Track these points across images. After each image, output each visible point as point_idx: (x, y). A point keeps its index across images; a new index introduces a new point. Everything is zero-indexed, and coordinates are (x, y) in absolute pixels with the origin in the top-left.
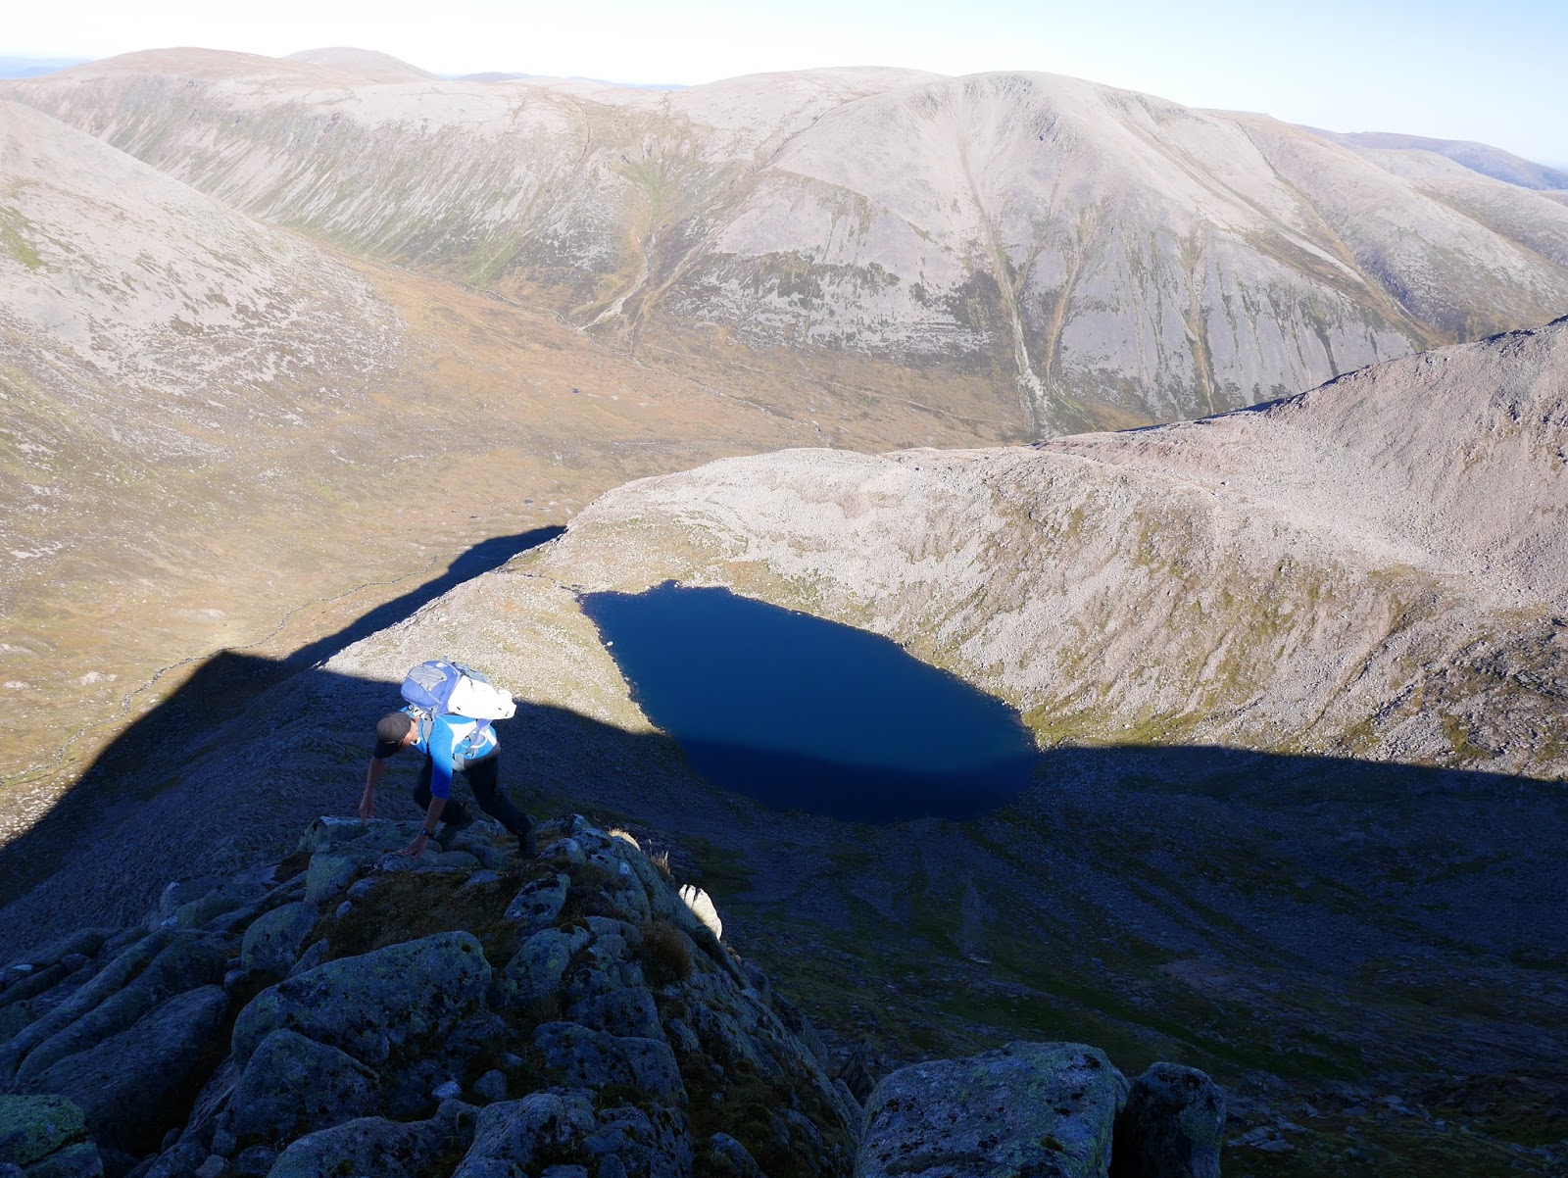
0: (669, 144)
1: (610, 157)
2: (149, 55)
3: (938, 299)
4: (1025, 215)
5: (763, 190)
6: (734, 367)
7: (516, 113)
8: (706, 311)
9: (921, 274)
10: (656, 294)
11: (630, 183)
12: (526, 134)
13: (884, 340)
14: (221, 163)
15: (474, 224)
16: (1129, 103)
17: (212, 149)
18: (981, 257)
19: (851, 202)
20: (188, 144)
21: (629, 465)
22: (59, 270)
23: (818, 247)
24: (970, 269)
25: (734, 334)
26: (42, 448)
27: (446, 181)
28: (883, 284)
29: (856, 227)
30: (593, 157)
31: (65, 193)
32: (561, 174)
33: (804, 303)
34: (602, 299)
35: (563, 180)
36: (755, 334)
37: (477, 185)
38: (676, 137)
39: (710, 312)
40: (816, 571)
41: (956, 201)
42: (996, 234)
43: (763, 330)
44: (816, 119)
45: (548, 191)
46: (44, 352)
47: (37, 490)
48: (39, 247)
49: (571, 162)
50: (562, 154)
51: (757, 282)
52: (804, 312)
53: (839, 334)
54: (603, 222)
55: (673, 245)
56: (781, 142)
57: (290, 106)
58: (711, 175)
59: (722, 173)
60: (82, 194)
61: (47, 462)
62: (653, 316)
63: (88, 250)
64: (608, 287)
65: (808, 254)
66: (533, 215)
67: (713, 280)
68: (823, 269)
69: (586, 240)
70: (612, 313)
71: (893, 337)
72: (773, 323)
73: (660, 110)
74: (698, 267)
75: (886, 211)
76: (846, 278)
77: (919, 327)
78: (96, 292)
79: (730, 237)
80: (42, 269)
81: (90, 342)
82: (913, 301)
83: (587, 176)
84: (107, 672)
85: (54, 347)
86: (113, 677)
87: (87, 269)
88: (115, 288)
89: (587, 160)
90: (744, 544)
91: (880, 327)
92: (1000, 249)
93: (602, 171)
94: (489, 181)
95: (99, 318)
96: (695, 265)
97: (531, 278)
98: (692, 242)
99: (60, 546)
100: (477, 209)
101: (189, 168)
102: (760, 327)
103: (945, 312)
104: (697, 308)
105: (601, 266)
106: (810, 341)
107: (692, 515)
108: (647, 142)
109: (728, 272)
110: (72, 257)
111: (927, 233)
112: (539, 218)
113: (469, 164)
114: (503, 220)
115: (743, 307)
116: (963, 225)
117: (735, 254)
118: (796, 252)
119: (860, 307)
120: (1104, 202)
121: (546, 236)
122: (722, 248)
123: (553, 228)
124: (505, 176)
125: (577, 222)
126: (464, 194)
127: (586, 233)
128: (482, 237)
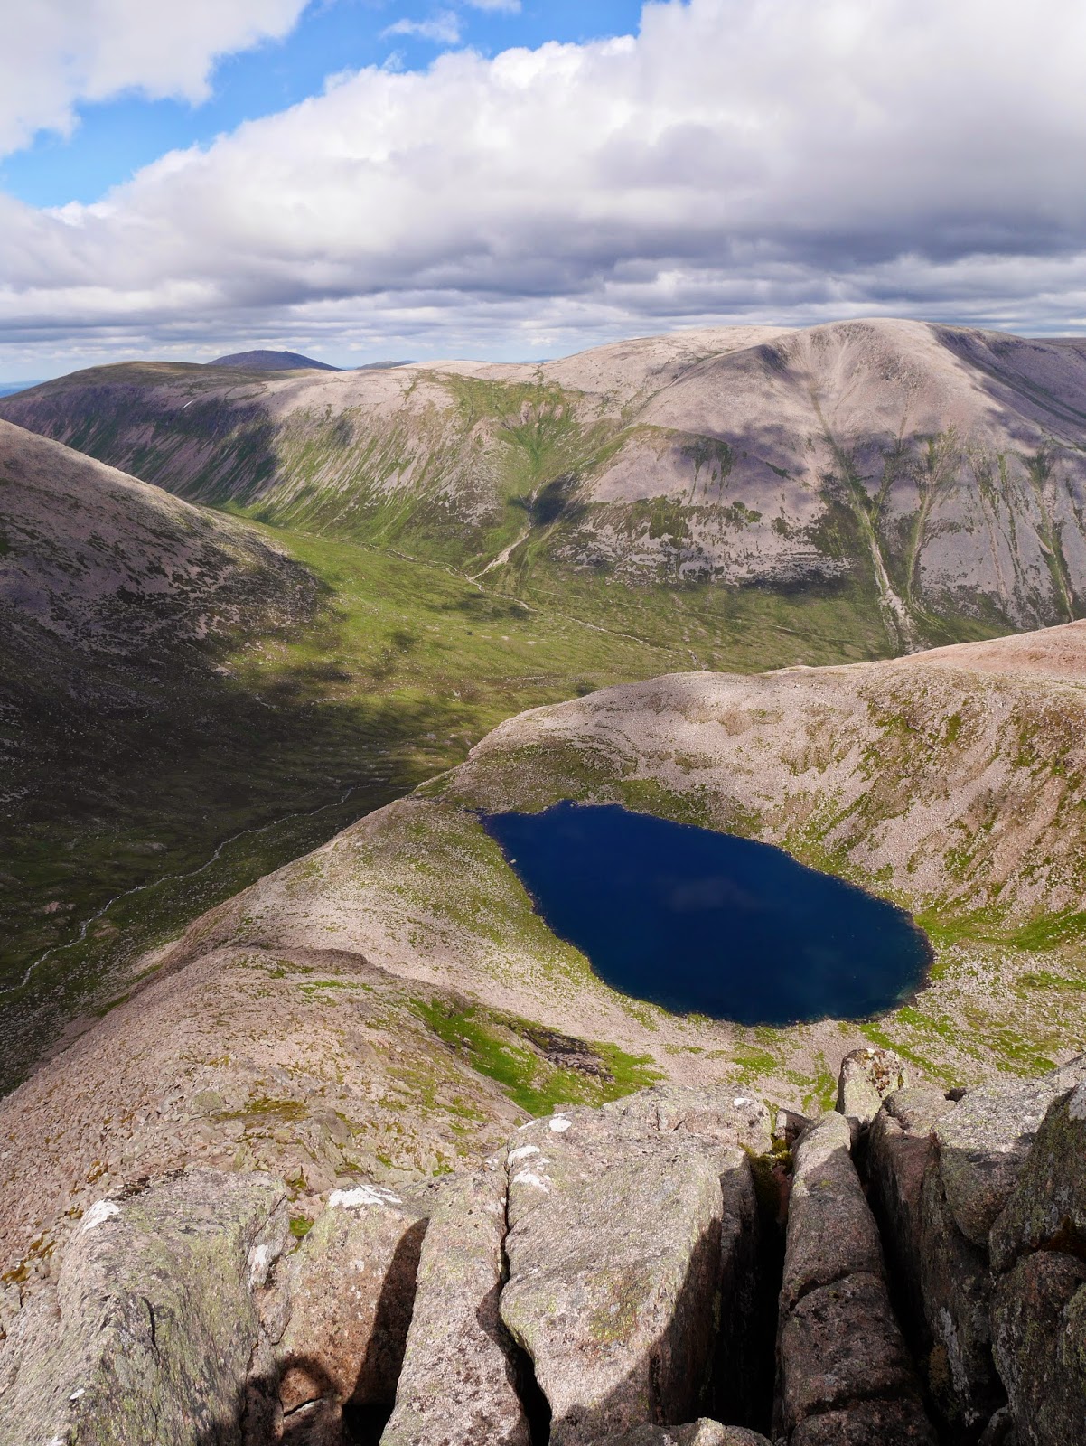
0: (543, 409)
1: (491, 424)
2: (97, 371)
3: (799, 531)
4: (876, 448)
5: (631, 444)
6: (612, 605)
7: (407, 393)
8: (584, 556)
9: (782, 509)
10: (539, 543)
11: (510, 446)
12: (417, 411)
13: (750, 572)
14: (159, 456)
15: (374, 493)
16: (967, 339)
17: (150, 445)
18: (836, 490)
19: (712, 448)
20: (130, 441)
21: (520, 698)
22: (25, 554)
23: (684, 491)
24: (828, 502)
25: (611, 574)
26: (12, 706)
27: (349, 456)
28: (746, 521)
29: (719, 471)
30: (476, 427)
31: (30, 488)
32: (449, 443)
33: (674, 543)
34: (490, 550)
35: (451, 448)
36: (631, 573)
37: (375, 458)
38: (550, 403)
39: (588, 556)
40: (703, 786)
41: (810, 440)
42: (850, 468)
43: (638, 569)
44: (675, 377)
45: (438, 459)
46: (13, 624)
47: (7, 743)
48: (10, 536)
49: (457, 433)
50: (449, 425)
51: (630, 527)
52: (674, 551)
53: (708, 569)
54: (488, 482)
55: (552, 499)
56: (645, 399)
57: (214, 403)
58: (583, 434)
59: (592, 434)
60: (42, 488)
61: (16, 719)
62: (536, 563)
63: (49, 535)
64: (494, 540)
65: (676, 497)
66: (425, 482)
67: (589, 528)
68: (690, 511)
69: (473, 499)
70: (499, 562)
71: (758, 569)
72: (647, 563)
73: (534, 380)
74: (575, 517)
75: (744, 454)
76: (712, 518)
77: (782, 558)
78: (56, 571)
79: (602, 487)
80: (12, 554)
81: (51, 613)
82: (776, 534)
83: (472, 442)
84: (67, 902)
85: (21, 620)
86: (71, 906)
87: (48, 552)
88: (71, 566)
89: (471, 429)
90: (634, 764)
91: (746, 560)
92: (855, 482)
93: (485, 438)
94: (387, 453)
95: (58, 593)
96: (572, 515)
97: (427, 537)
98: (567, 496)
99: (26, 791)
100: (376, 480)
101: (131, 462)
102: (634, 567)
103: (806, 543)
104: (576, 554)
105: (488, 522)
106: (681, 577)
107: (583, 739)
108: (524, 409)
109: (603, 520)
110: (35, 542)
111: (785, 471)
112: (432, 483)
113: (369, 440)
114: (400, 487)
115: (618, 550)
116: (818, 463)
117: (608, 503)
118: (664, 497)
119: (726, 543)
120: (950, 431)
121: (438, 499)
122: (596, 498)
123: (444, 491)
124: (400, 448)
125: (465, 484)
126: (365, 467)
127: (473, 493)
128: (383, 503)
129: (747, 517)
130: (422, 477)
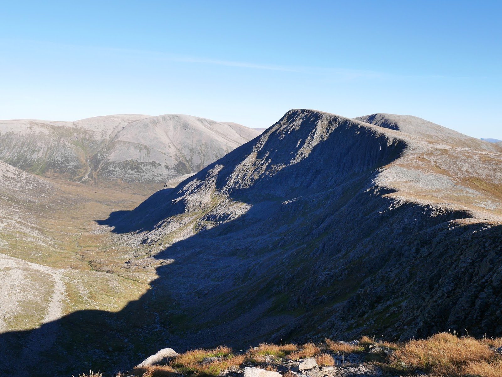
0: (82, 135)
3: (172, 168)
4: (187, 147)
5: (117, 146)
9: (166, 163)
10: (96, 173)
11: (75, 146)
13: (161, 179)
15: (29, 159)
16: (203, 121)
18: (179, 158)
19: (143, 147)
23: (138, 158)
24: (177, 161)
25: (123, 180)
27: (14, 148)
28: (157, 166)
29: (146, 153)
30: (62, 139)
32: (53, 145)
33: (139, 172)
34: (81, 175)
35: (55, 146)
36: (128, 180)
37: (25, 148)
39: (114, 176)
41: (169, 145)
42: (181, 153)
43: (130, 179)
44: (123, 128)
45: (51, 149)
49: (55, 141)
50: (52, 139)
51: (124, 168)
52: (139, 174)
53: (150, 178)
54: (72, 156)
55: (95, 162)
56: (116, 134)
58: (98, 143)
59: (101, 142)
62: (98, 178)
64: (81, 172)
65: (136, 160)
66: (48, 156)
67: (112, 168)
68: (141, 163)
69: (69, 161)
70: (85, 178)
71: (164, 178)
72: (132, 177)
74: (106, 166)
75: (153, 149)
76: (148, 165)
77: (169, 175)
79: (112, 157)
82: (166, 169)
83: (62, 144)
89: (60, 140)
91: (159, 176)
92: (183, 156)
93: (67, 143)
94: (30, 147)
96: (105, 165)
97: (55, 172)
98: (101, 160)
100: (28, 155)
102: (129, 178)
103: (174, 171)
104: (110, 175)
105: (76, 167)
106: (143, 180)
108: (75, 135)
109: (115, 166)
111: (165, 153)
112: (51, 156)
113: (21, 143)
114: (39, 158)
115: (123, 174)
116: (172, 151)
117: (115, 162)
118: (132, 160)
119: (153, 172)
120: (205, 143)
121: (55, 161)
122: (111, 160)
123: (57, 159)
124: (35, 146)
125: (62, 156)
126: (22, 151)
127: (67, 159)
128: (34, 162)
129: (157, 165)
130: (46, 154)
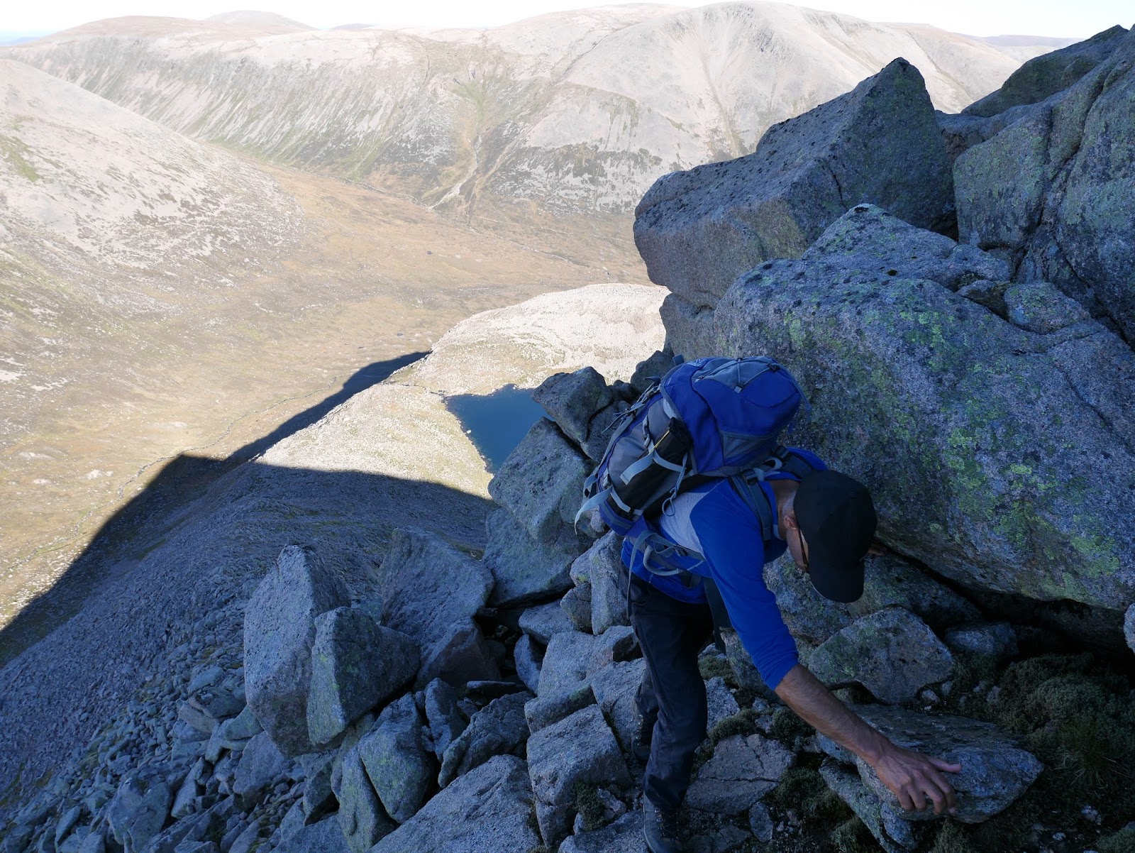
0: (488, 68)
1: (445, 80)
2: (106, 23)
4: (752, 108)
5: (558, 99)
6: (543, 231)
7: (375, 51)
8: (521, 191)
9: (678, 155)
10: (484, 179)
11: (460, 98)
12: (383, 66)
14: (163, 99)
15: (348, 135)
16: (825, 20)
17: (155, 90)
18: (720, 140)
19: (624, 105)
20: (138, 87)
21: (470, 305)
22: (51, 181)
23: (601, 139)
24: (713, 150)
25: (542, 206)
26: (48, 311)
27: (326, 104)
28: (650, 164)
29: (629, 123)
30: (433, 81)
31: (52, 125)
32: (410, 95)
33: (592, 181)
34: (445, 184)
35: (412, 99)
36: (558, 206)
37: (349, 106)
38: (492, 63)
39: (524, 191)
40: (616, 373)
41: (701, 100)
42: (732, 123)
43: (563, 202)
44: (595, 44)
45: (401, 107)
46: (45, 241)
47: (46, 341)
48: (36, 166)
49: (417, 85)
50: (410, 80)
51: (557, 167)
52: (593, 188)
53: (619, 202)
54: (442, 129)
55: (494, 143)
56: (570, 62)
57: (210, 55)
58: (520, 89)
59: (528, 88)
60: (64, 125)
61: (52, 321)
62: (483, 196)
63: (72, 166)
64: (448, 176)
65: (594, 144)
66: (391, 126)
67: (525, 167)
68: (605, 156)
69: (431, 142)
70: (452, 194)
72: (571, 197)
73: (480, 43)
74: (514, 158)
75: (650, 110)
76: (623, 161)
78: (80, 197)
79: (536, 134)
80: (40, 181)
81: (78, 233)
83: (429, 94)
84: (105, 470)
85: (52, 238)
86: (109, 473)
87: (72, 179)
88: (93, 192)
89: (428, 83)
90: (562, 356)
92: (735, 134)
93: (440, 91)
94: (358, 102)
95: (83, 216)
96: (511, 157)
97: (393, 172)
98: (508, 141)
99: (66, 381)
100: (350, 124)
101: (139, 105)
102: (561, 200)
104: (514, 189)
105: (443, 161)
106: (598, 209)
107: (523, 336)
108: (471, 68)
109: (535, 161)
110: (60, 171)
111: (681, 124)
112: (396, 128)
113: (343, 90)
114: (369, 131)
115: (548, 186)
116: (707, 118)
117: (540, 148)
118: (585, 144)
119: (634, 182)
120: (810, 95)
121: (401, 141)
122: (531, 143)
123: (406, 134)
124: (369, 98)
125: (423, 129)
126: (340, 113)
127: (430, 137)
128: (355, 144)
129: (650, 161)
130: (388, 122)
